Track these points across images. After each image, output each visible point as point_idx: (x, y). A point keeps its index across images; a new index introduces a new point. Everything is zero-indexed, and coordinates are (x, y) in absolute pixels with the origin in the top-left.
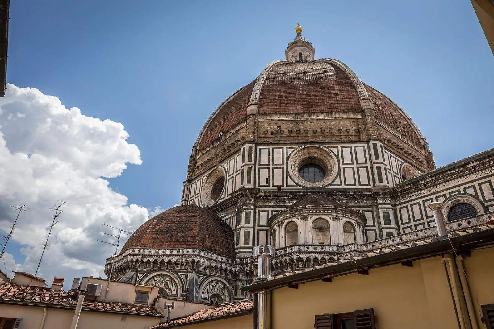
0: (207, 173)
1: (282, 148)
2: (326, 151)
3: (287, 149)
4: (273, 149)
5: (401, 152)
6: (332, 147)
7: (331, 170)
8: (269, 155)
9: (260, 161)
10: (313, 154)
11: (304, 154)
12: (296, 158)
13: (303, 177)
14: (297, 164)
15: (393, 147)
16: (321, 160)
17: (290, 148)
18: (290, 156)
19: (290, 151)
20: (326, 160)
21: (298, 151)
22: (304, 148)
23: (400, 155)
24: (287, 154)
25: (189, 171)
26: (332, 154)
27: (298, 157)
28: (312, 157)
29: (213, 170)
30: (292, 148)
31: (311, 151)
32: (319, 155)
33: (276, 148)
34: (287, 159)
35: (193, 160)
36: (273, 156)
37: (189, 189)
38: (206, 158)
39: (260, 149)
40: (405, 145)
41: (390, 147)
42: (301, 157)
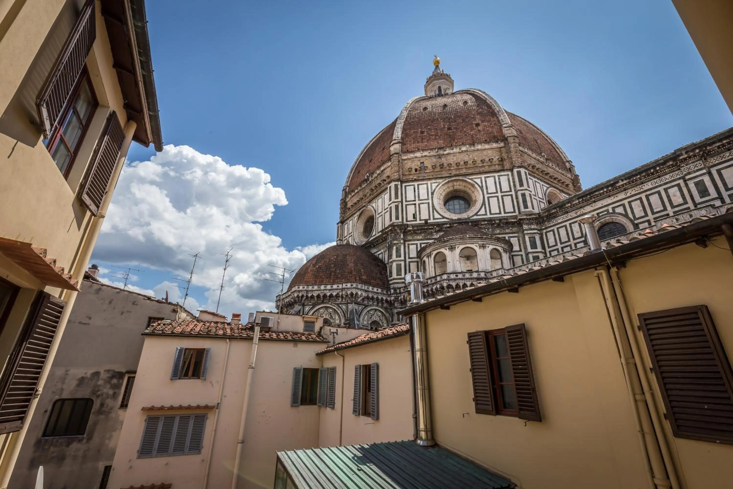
0: (358, 214)
1: (427, 184)
2: (469, 183)
3: (431, 184)
4: (418, 185)
5: (546, 177)
6: (475, 178)
7: (476, 201)
8: (415, 191)
9: (406, 197)
10: (458, 187)
11: (449, 187)
12: (441, 192)
13: (449, 210)
14: (442, 197)
15: (537, 173)
16: (465, 192)
17: (434, 183)
18: (434, 191)
19: (434, 186)
20: (470, 192)
21: (443, 185)
22: (449, 182)
23: (545, 180)
24: (432, 189)
25: (341, 213)
26: (476, 185)
27: (442, 190)
28: (456, 189)
29: (363, 210)
30: (437, 183)
31: (455, 184)
32: (463, 187)
33: (421, 184)
34: (432, 194)
35: (344, 203)
36: (418, 192)
37: (343, 230)
38: (355, 200)
39: (405, 186)
40: (550, 169)
41: (535, 173)
42: (446, 191)
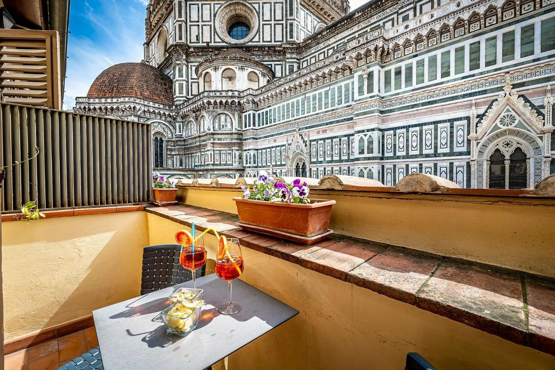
0: (157, 34)
1: (210, 4)
2: (249, 8)
3: (214, 4)
4: (202, 5)
5: (321, 13)
6: (254, 3)
7: (253, 28)
8: (199, 12)
9: (190, 17)
10: (239, 11)
11: (231, 11)
12: (223, 15)
13: (232, 37)
14: (224, 21)
15: (313, 6)
16: (246, 18)
17: (217, 4)
18: (217, 12)
19: (217, 7)
20: (249, 17)
21: (225, 7)
22: (230, 4)
23: (319, 16)
24: (214, 11)
25: (147, 34)
26: (254, 11)
27: (225, 13)
28: (238, 14)
29: (161, 31)
30: (219, 4)
31: (237, 7)
32: (244, 12)
33: (205, 4)
35: (148, 21)
36: (202, 12)
37: (148, 52)
38: (157, 18)
39: (190, 5)
40: (327, 6)
41: (310, 6)
42: (229, 14)
